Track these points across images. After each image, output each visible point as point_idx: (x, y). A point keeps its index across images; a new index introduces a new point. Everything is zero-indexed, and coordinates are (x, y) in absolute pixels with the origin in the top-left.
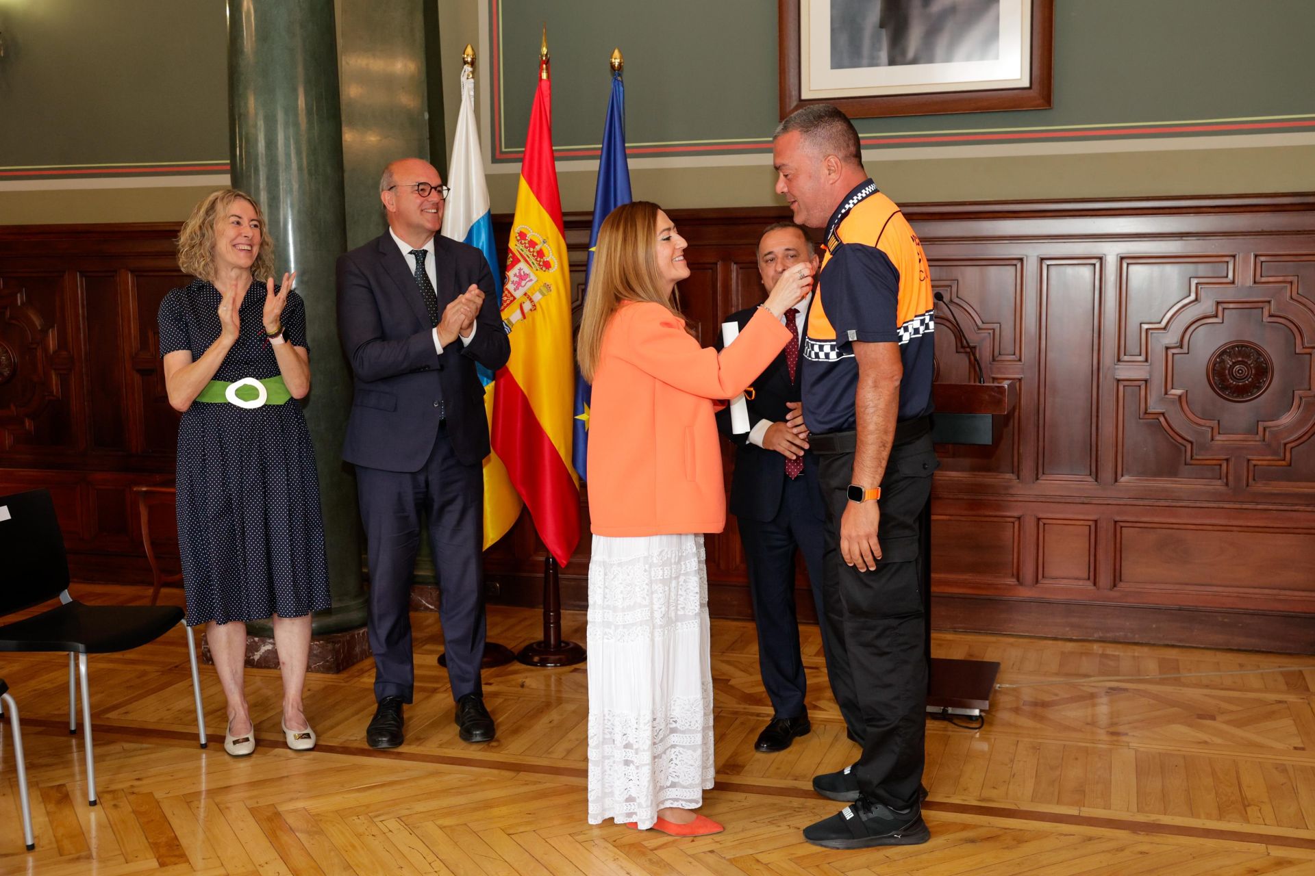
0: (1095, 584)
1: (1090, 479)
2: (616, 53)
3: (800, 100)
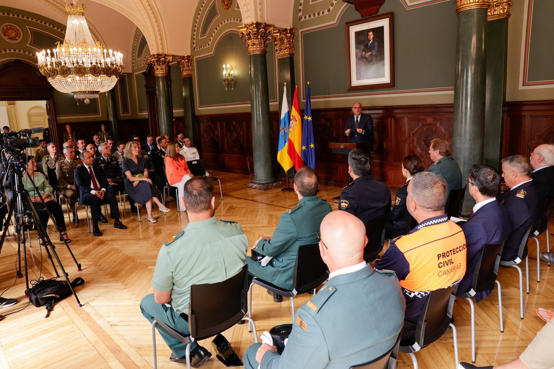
2: (308, 82)
3: (350, 87)
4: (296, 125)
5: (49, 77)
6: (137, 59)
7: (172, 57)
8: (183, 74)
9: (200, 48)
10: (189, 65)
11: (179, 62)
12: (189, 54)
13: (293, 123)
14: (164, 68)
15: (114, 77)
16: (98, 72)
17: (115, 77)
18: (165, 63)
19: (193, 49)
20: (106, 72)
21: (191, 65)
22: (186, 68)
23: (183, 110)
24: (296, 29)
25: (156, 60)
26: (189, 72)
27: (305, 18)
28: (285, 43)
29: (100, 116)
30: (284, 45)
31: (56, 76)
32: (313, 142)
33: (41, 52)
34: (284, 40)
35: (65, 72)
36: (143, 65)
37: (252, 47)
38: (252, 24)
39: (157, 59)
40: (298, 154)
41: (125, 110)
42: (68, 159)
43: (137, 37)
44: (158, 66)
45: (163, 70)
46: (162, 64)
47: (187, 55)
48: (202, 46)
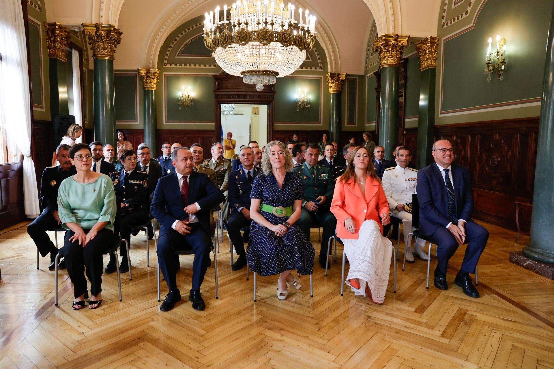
6: (371, 57)
7: (407, 39)
8: (423, 66)
9: (453, 23)
10: (433, 51)
11: (418, 49)
12: (435, 35)
14: (394, 55)
18: (396, 47)
19: (441, 26)
21: (435, 51)
22: (428, 56)
23: (417, 119)
25: (383, 44)
26: (431, 62)
29: (321, 125)
36: (376, 63)
39: (384, 42)
41: (352, 120)
44: (385, 53)
45: (392, 58)
46: (392, 49)
47: (430, 37)
48: (456, 18)
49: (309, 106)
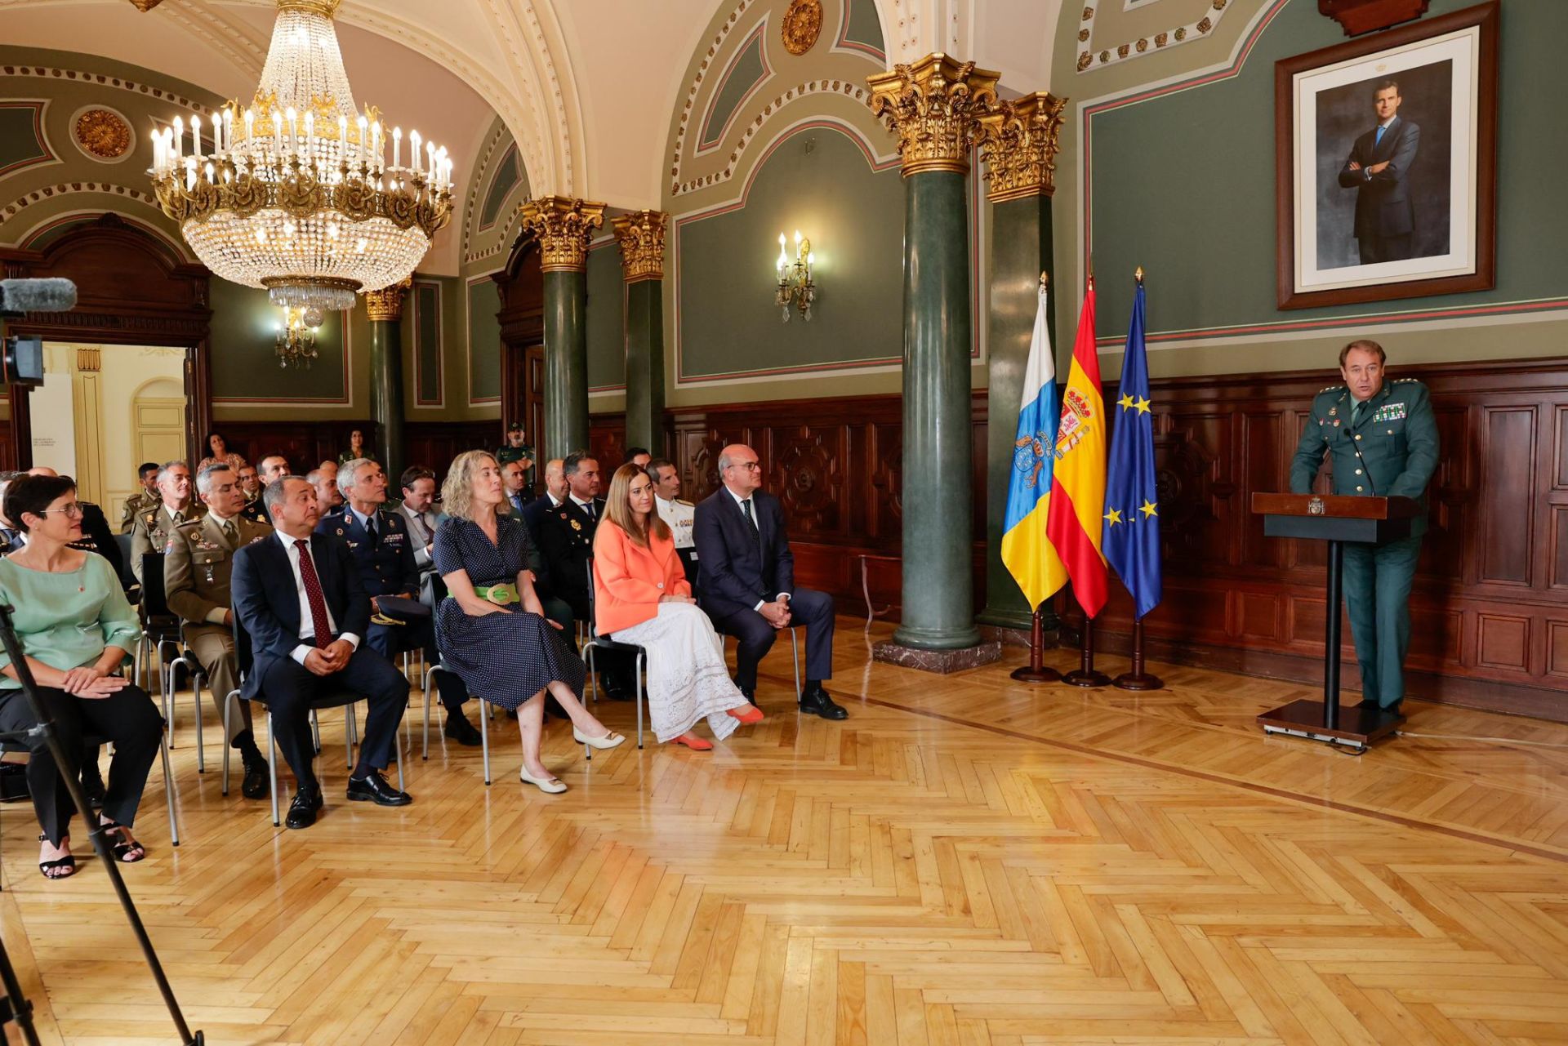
0: (1528, 671)
1: (1525, 584)
2: (1139, 270)
3: (1294, 294)
4: (1088, 428)
5: (188, 216)
6: (478, 233)
7: (600, 211)
8: (632, 273)
9: (697, 187)
10: (655, 241)
11: (619, 234)
12: (657, 208)
13: (1072, 423)
14: (573, 244)
15: (417, 232)
16: (366, 206)
17: (422, 233)
18: (578, 227)
19: (670, 190)
20: (391, 209)
21: (659, 242)
22: (640, 253)
23: (623, 392)
24: (1066, 100)
25: (550, 218)
26: (651, 265)
27: (1104, 58)
28: (1021, 149)
29: (350, 405)
30: (1017, 157)
31: (212, 212)
32: (1154, 497)
33: (168, 130)
34: (1020, 137)
35: (247, 195)
36: (496, 250)
37: (919, 146)
38: (931, 61)
39: (553, 214)
40: (1089, 542)
41: (430, 392)
42: (219, 515)
43: (485, 164)
44: (554, 239)
45: (569, 253)
46: (570, 230)
47: (648, 211)
48: (704, 179)
49: (314, 354)
